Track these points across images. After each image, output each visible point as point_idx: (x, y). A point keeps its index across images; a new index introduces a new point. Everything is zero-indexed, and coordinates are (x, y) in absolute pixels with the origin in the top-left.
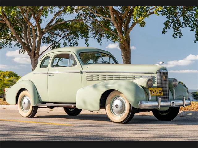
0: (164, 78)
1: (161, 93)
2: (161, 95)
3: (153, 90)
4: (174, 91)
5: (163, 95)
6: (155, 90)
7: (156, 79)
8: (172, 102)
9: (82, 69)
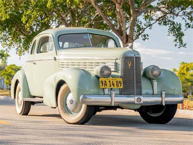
0: (130, 65)
1: (120, 85)
2: (119, 87)
3: (105, 81)
4: (155, 83)
5: (122, 87)
6: (110, 81)
7: (120, 66)
8: (136, 98)
9: (57, 55)
